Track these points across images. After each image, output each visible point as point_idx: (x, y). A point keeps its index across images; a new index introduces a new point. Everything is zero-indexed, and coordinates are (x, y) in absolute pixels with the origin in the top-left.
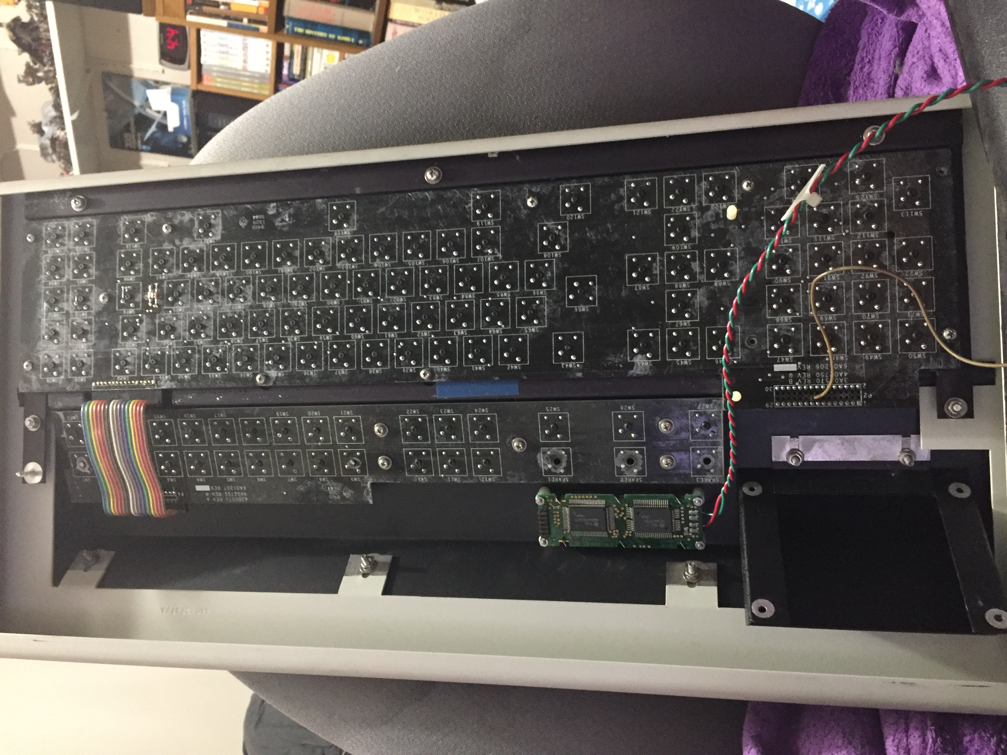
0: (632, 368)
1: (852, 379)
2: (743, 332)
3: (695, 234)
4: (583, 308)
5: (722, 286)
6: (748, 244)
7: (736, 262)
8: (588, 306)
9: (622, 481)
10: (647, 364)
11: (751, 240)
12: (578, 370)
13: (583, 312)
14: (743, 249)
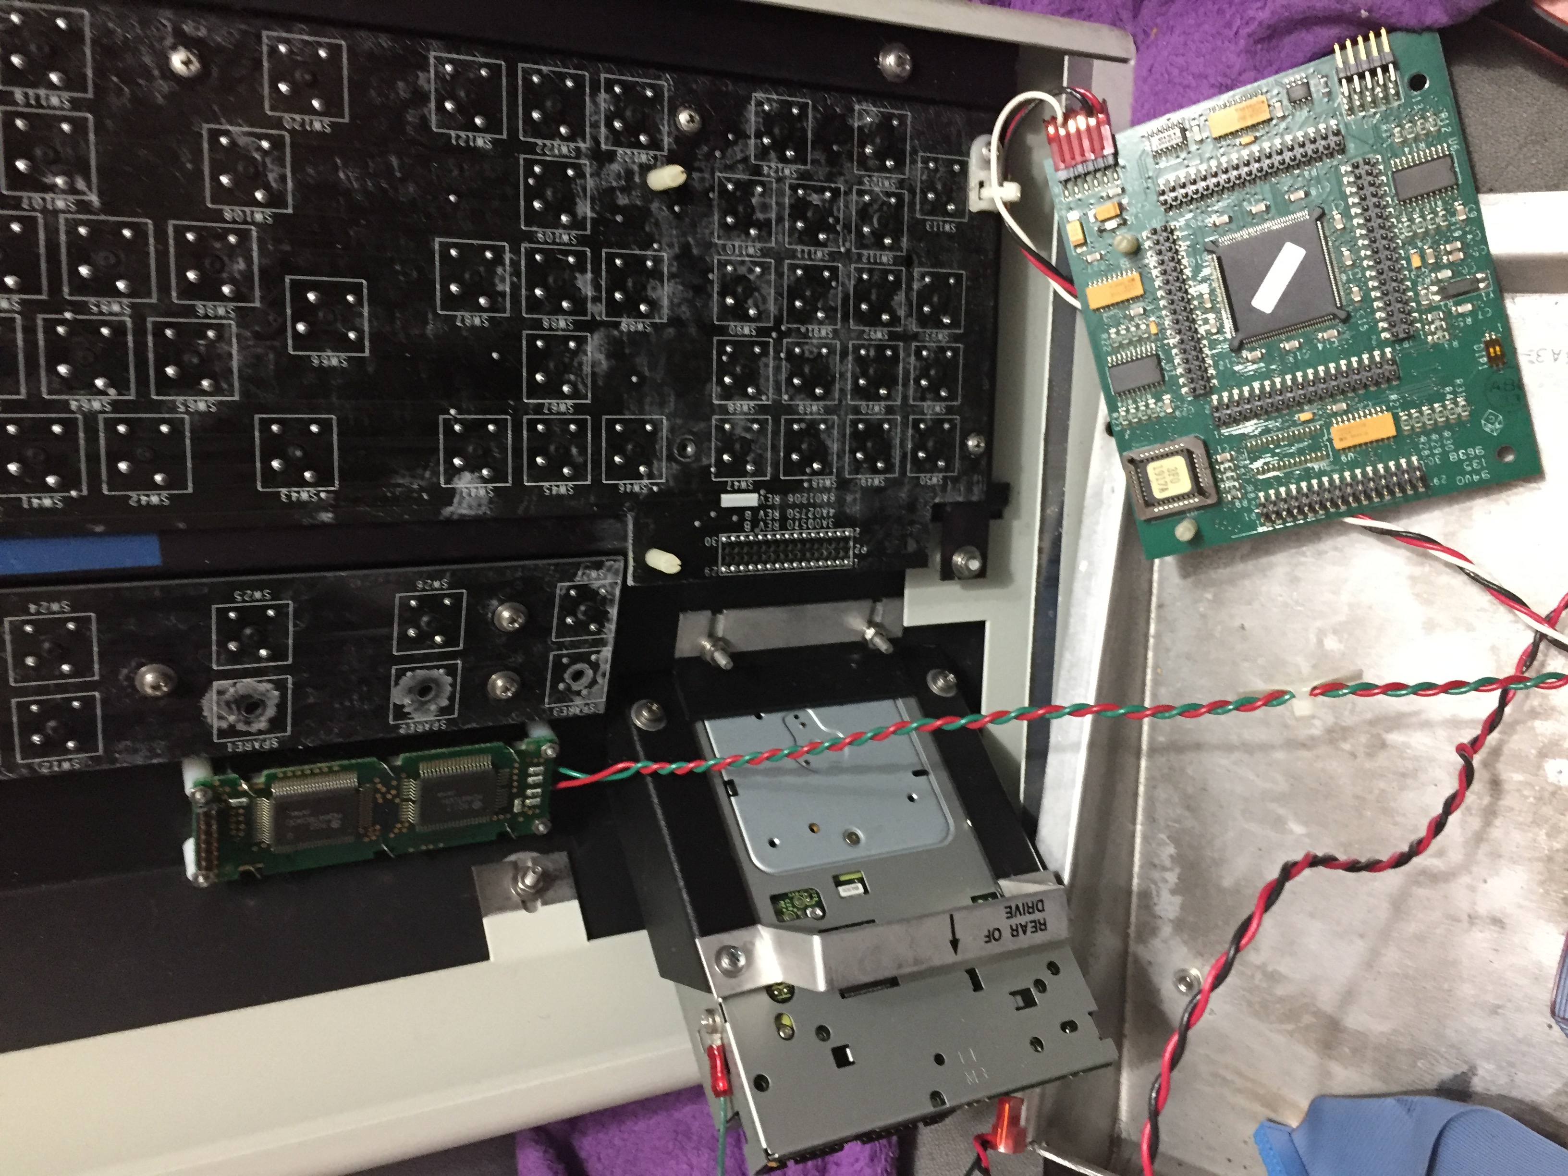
0: (450, 503)
1: (840, 521)
2: (672, 430)
3: (585, 209)
4: (333, 359)
5: (637, 332)
6: (686, 248)
7: (662, 282)
8: (343, 355)
9: (402, 731)
10: (482, 492)
11: (690, 239)
12: (322, 506)
13: (334, 368)
14: (676, 258)
